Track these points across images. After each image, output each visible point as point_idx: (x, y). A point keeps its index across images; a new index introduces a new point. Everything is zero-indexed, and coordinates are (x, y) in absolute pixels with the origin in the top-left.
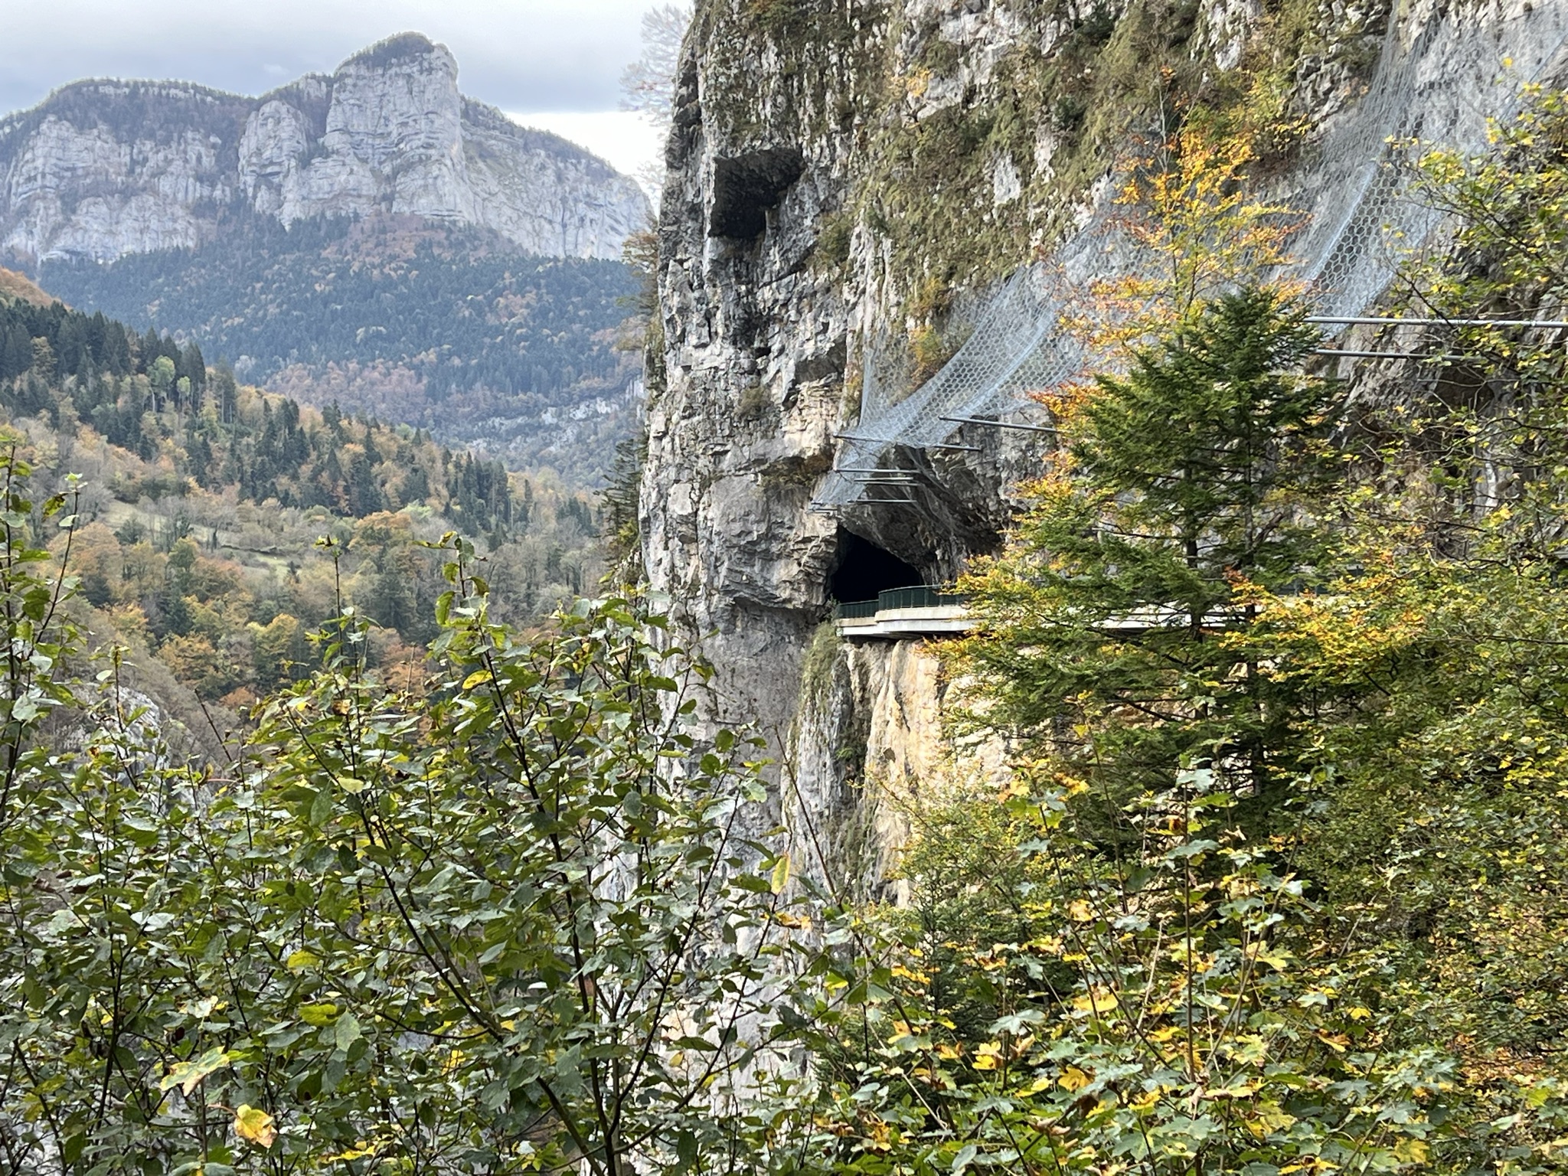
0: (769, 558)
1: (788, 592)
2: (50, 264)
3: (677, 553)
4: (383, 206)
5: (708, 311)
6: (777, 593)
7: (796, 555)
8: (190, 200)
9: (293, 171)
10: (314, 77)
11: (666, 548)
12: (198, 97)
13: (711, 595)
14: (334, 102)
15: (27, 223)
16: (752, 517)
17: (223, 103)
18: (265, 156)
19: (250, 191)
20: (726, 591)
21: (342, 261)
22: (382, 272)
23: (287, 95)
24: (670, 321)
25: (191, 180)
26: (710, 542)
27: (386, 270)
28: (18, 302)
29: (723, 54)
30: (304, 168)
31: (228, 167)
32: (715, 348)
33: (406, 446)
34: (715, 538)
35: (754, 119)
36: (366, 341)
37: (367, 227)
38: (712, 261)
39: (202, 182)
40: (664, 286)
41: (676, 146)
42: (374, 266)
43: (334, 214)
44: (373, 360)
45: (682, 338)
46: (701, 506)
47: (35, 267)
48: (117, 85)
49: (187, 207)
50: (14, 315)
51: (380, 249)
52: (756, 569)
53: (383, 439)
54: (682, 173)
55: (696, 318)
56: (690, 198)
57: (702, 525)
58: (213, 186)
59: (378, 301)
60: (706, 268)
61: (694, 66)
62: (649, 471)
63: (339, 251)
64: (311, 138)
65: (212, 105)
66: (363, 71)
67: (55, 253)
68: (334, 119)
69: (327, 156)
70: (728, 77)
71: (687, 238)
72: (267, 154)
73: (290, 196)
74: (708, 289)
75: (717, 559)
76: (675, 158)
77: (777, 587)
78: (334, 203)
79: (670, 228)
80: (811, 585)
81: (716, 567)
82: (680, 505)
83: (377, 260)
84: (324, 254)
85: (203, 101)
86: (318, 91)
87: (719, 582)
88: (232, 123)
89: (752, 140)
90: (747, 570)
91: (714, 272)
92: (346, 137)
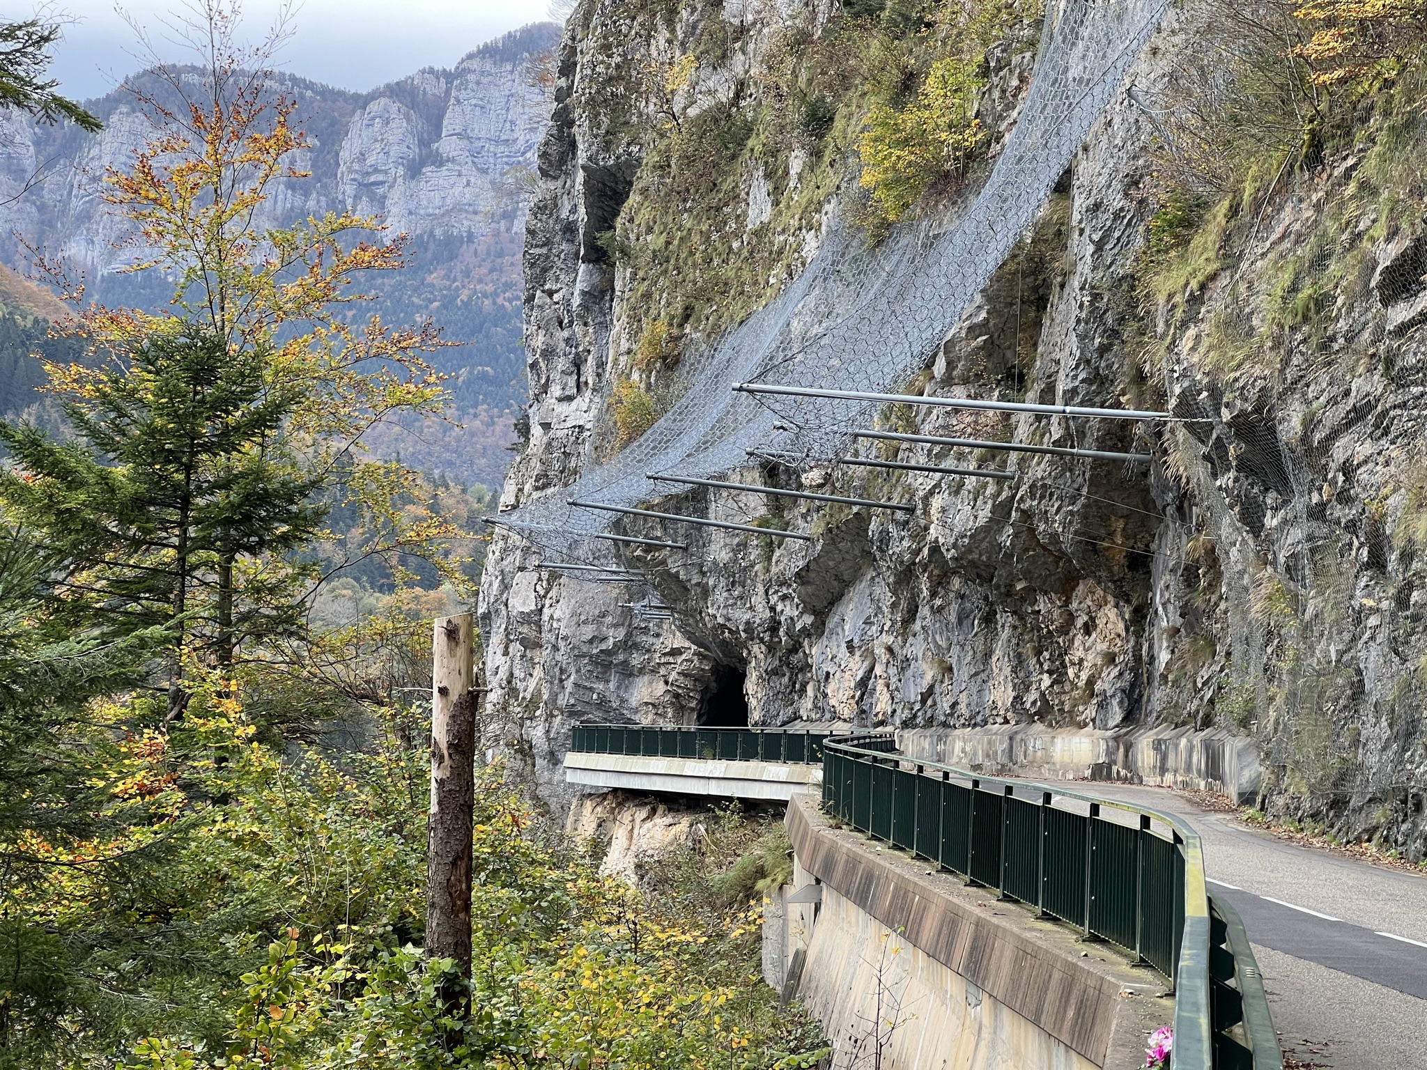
0: (628, 673)
1: (650, 717)
2: (111, 279)
3: (517, 660)
4: (503, 225)
5: (577, 354)
6: (636, 718)
7: (663, 671)
8: (279, 211)
9: (400, 180)
10: (431, 71)
11: (506, 653)
12: (296, 90)
13: (552, 716)
14: (452, 101)
15: (88, 230)
16: (609, 619)
17: (324, 99)
18: (368, 162)
19: (349, 201)
20: (572, 713)
21: (449, 289)
22: (495, 303)
23: (400, 91)
24: (534, 366)
25: (282, 187)
26: (555, 648)
27: (500, 301)
28: (36, 321)
29: (605, 38)
30: (413, 177)
31: (325, 174)
32: (581, 402)
33: (479, 511)
34: (561, 644)
35: (634, 119)
36: (468, 383)
37: (482, 249)
38: (583, 293)
39: (294, 190)
40: (529, 322)
41: (553, 150)
42: (485, 296)
43: (445, 233)
44: (476, 406)
45: (545, 389)
46: (548, 602)
47: (94, 283)
48: (202, 72)
49: (276, 219)
50: (29, 337)
51: (495, 276)
52: (612, 686)
53: (452, 501)
54: (559, 183)
55: (562, 364)
56: (564, 214)
57: (546, 627)
58: (306, 194)
59: (487, 337)
60: (576, 301)
61: (573, 51)
62: (493, 553)
63: (447, 277)
64: (424, 143)
65: (312, 101)
66: (488, 66)
67: (118, 266)
68: (452, 121)
69: (441, 164)
70: (608, 67)
71: (559, 263)
72: (371, 160)
73: (394, 210)
74: (578, 329)
75: (562, 671)
76: (551, 165)
77: (636, 711)
78: (446, 219)
79: (538, 251)
80: (680, 709)
81: (561, 681)
82: (522, 601)
83: (490, 288)
84: (430, 279)
85: (302, 96)
86: (434, 88)
87: (562, 701)
88: (334, 122)
89: (629, 144)
90: (600, 686)
91: (584, 306)
92: (463, 143)
